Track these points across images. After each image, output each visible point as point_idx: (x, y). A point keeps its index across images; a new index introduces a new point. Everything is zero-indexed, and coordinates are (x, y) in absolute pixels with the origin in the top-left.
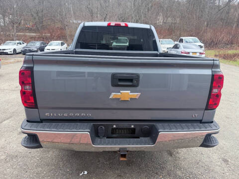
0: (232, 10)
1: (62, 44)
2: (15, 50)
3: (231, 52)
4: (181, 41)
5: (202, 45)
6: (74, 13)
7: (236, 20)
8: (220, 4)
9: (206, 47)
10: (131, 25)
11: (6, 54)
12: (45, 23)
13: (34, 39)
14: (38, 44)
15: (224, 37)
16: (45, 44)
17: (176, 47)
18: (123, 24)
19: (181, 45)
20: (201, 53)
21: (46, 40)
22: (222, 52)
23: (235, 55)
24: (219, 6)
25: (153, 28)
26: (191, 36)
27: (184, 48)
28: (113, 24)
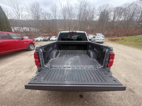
0: (115, 23)
1: (56, 37)
2: (41, 40)
3: (114, 38)
4: (96, 35)
5: (104, 36)
6: (60, 27)
7: (116, 26)
8: (110, 21)
9: (105, 37)
10: (77, 32)
11: (38, 41)
12: (50, 30)
13: (47, 36)
14: (48, 38)
15: (111, 33)
16: (50, 37)
17: (94, 37)
18: (74, 32)
19: (96, 36)
20: (103, 39)
21: (50, 36)
22: (111, 38)
23: (116, 40)
24: (110, 22)
25: (85, 33)
26: (100, 33)
27: (97, 37)
28: (71, 32)
